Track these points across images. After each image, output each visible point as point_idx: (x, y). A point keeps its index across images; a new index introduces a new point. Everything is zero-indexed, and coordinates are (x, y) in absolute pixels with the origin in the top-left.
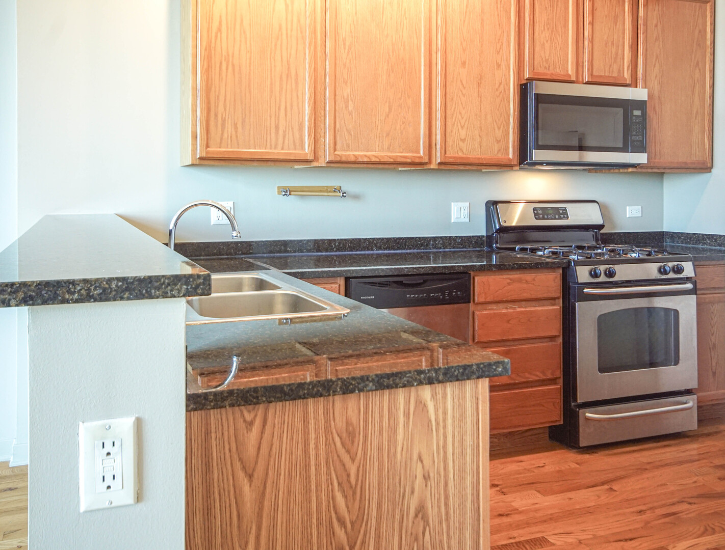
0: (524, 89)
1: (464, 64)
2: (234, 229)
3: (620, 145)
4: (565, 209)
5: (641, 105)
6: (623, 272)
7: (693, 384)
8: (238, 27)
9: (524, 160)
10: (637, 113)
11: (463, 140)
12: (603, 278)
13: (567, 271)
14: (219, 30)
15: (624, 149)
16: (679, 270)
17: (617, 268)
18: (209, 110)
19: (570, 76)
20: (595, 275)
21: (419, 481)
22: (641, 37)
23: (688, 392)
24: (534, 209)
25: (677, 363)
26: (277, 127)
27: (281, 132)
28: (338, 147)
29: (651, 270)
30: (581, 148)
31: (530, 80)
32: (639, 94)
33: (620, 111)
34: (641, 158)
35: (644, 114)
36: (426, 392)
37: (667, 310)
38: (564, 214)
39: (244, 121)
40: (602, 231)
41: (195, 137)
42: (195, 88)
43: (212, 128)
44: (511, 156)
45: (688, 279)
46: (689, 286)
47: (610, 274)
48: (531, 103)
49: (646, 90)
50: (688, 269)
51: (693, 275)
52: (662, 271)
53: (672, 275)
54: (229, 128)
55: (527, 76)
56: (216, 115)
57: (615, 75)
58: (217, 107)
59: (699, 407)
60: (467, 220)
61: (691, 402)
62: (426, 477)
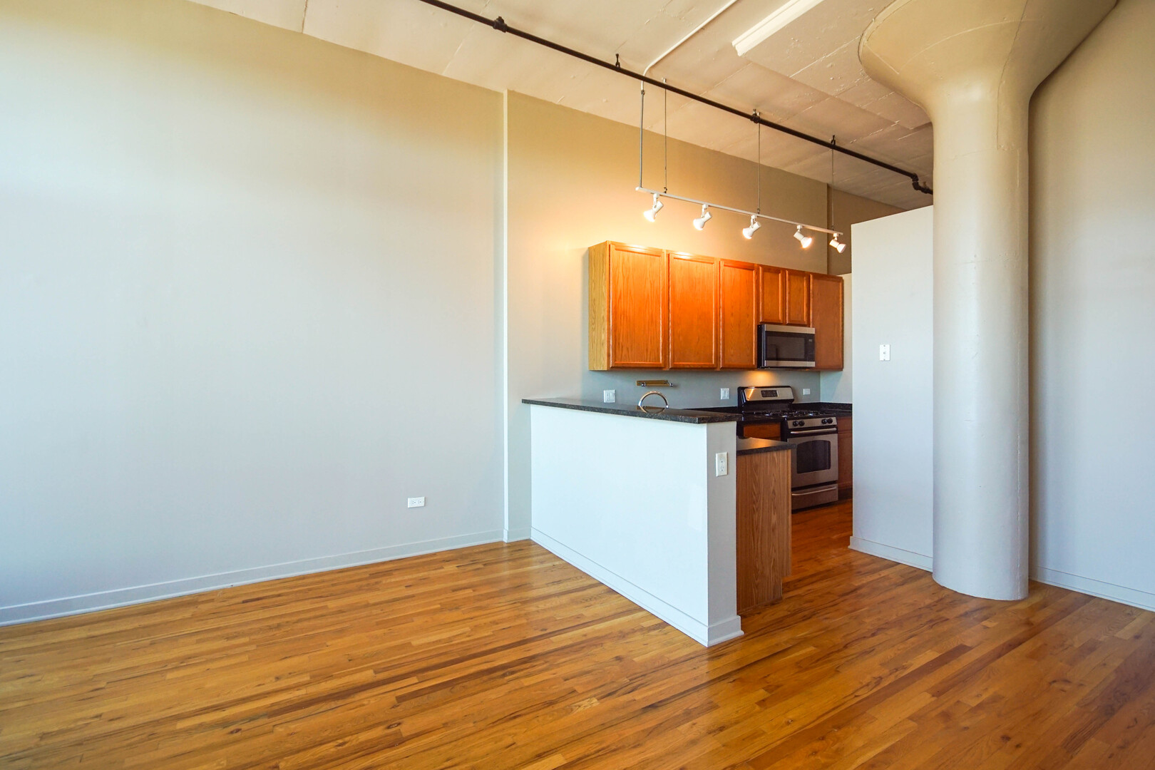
0: (759, 328)
1: (732, 314)
2: (667, 404)
3: (802, 357)
4: (776, 391)
5: (811, 336)
6: (808, 423)
7: (836, 478)
8: (629, 295)
9: (759, 366)
10: (810, 340)
11: (732, 355)
12: (798, 427)
13: (783, 423)
14: (620, 297)
15: (805, 360)
16: (831, 421)
17: (805, 421)
18: (616, 340)
19: (779, 320)
20: (795, 424)
21: (773, 483)
22: (811, 299)
23: (834, 482)
24: (762, 391)
25: (829, 468)
26: (647, 350)
27: (649, 353)
28: (675, 360)
29: (818, 422)
30: (778, 359)
31: (763, 323)
32: (811, 331)
33: (803, 340)
34: (812, 364)
35: (814, 342)
36: (775, 454)
37: (825, 441)
38: (774, 394)
39: (631, 346)
40: (793, 403)
41: (609, 355)
42: (609, 329)
43: (617, 351)
44: (754, 363)
45: (834, 426)
46: (835, 429)
47: (802, 424)
48: (764, 335)
49: (814, 329)
50: (834, 421)
51: (836, 424)
52: (823, 422)
53: (827, 424)
54: (625, 351)
55: (761, 321)
56: (619, 344)
57: (800, 319)
58: (619, 339)
59: (839, 491)
60: (728, 398)
61: (835, 487)
62: (775, 481)
